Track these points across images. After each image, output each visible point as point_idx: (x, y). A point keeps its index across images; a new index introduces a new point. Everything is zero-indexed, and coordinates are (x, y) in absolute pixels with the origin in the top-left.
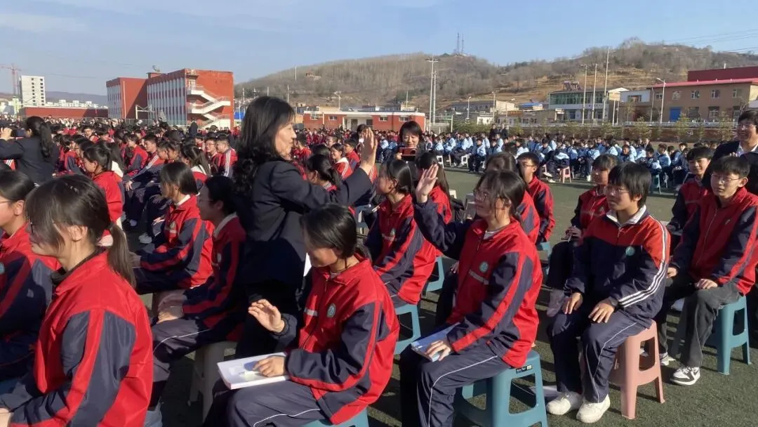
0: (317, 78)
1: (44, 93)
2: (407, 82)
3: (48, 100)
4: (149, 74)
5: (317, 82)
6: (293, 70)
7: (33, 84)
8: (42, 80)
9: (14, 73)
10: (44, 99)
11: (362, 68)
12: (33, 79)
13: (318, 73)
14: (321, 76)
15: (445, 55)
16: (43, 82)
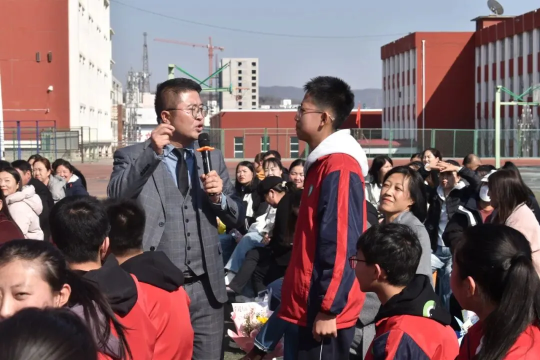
1: (257, 88)
3: (263, 101)
4: (479, 21)
7: (240, 72)
8: (254, 64)
9: (211, 55)
10: (257, 100)
12: (240, 64)
16: (256, 68)
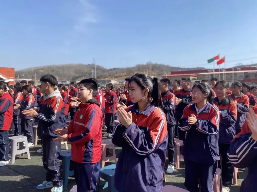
0: (42, 71)
2: (76, 73)
5: (42, 72)
6: (32, 68)
11: (59, 68)
13: (42, 69)
14: (43, 70)
15: (89, 65)
